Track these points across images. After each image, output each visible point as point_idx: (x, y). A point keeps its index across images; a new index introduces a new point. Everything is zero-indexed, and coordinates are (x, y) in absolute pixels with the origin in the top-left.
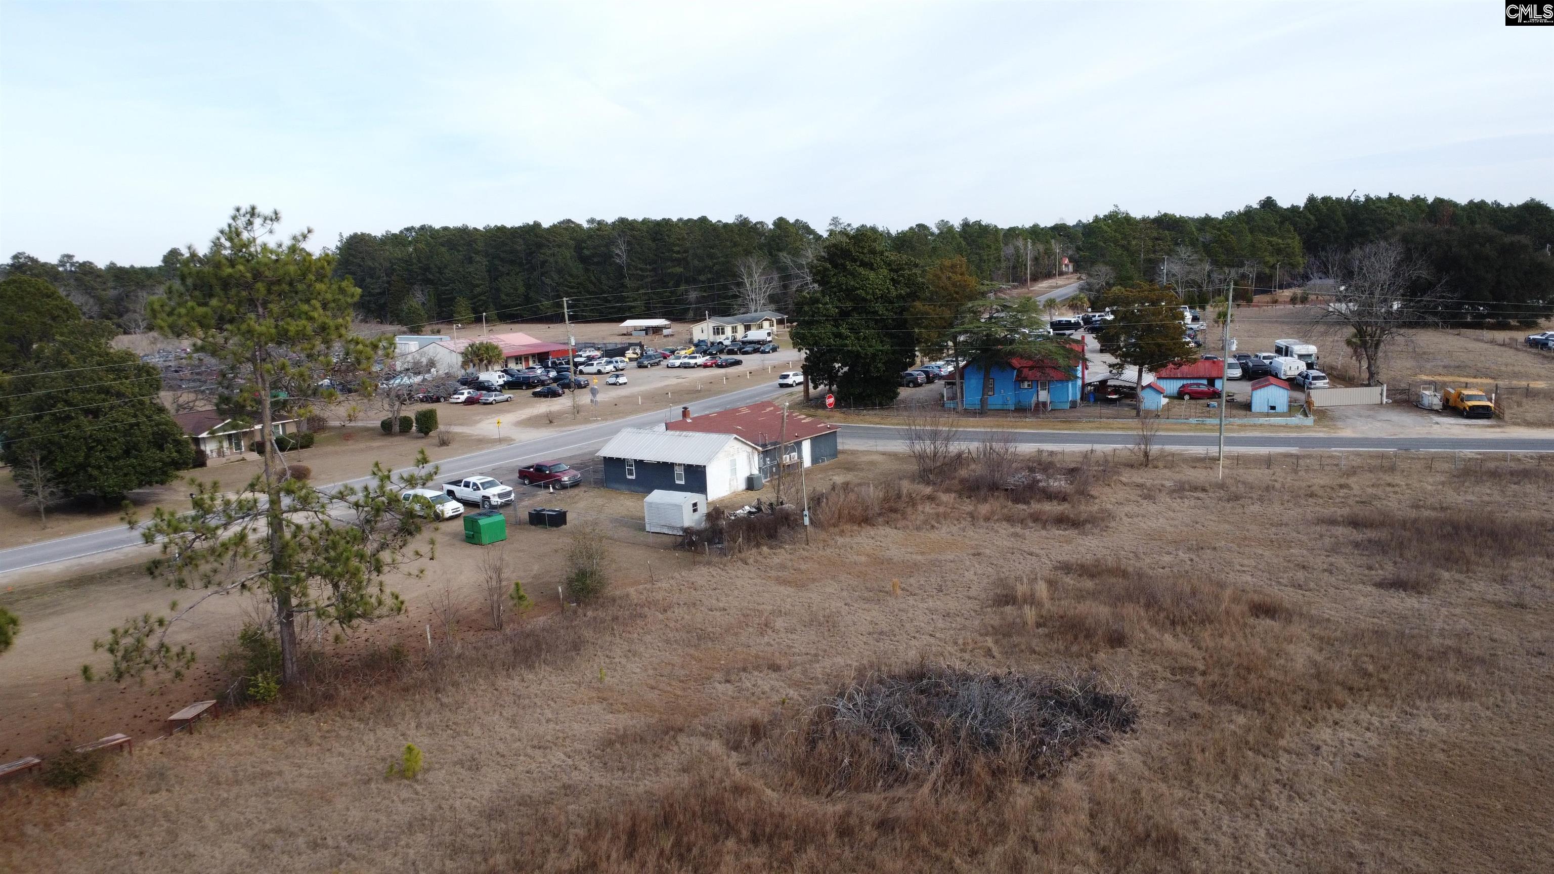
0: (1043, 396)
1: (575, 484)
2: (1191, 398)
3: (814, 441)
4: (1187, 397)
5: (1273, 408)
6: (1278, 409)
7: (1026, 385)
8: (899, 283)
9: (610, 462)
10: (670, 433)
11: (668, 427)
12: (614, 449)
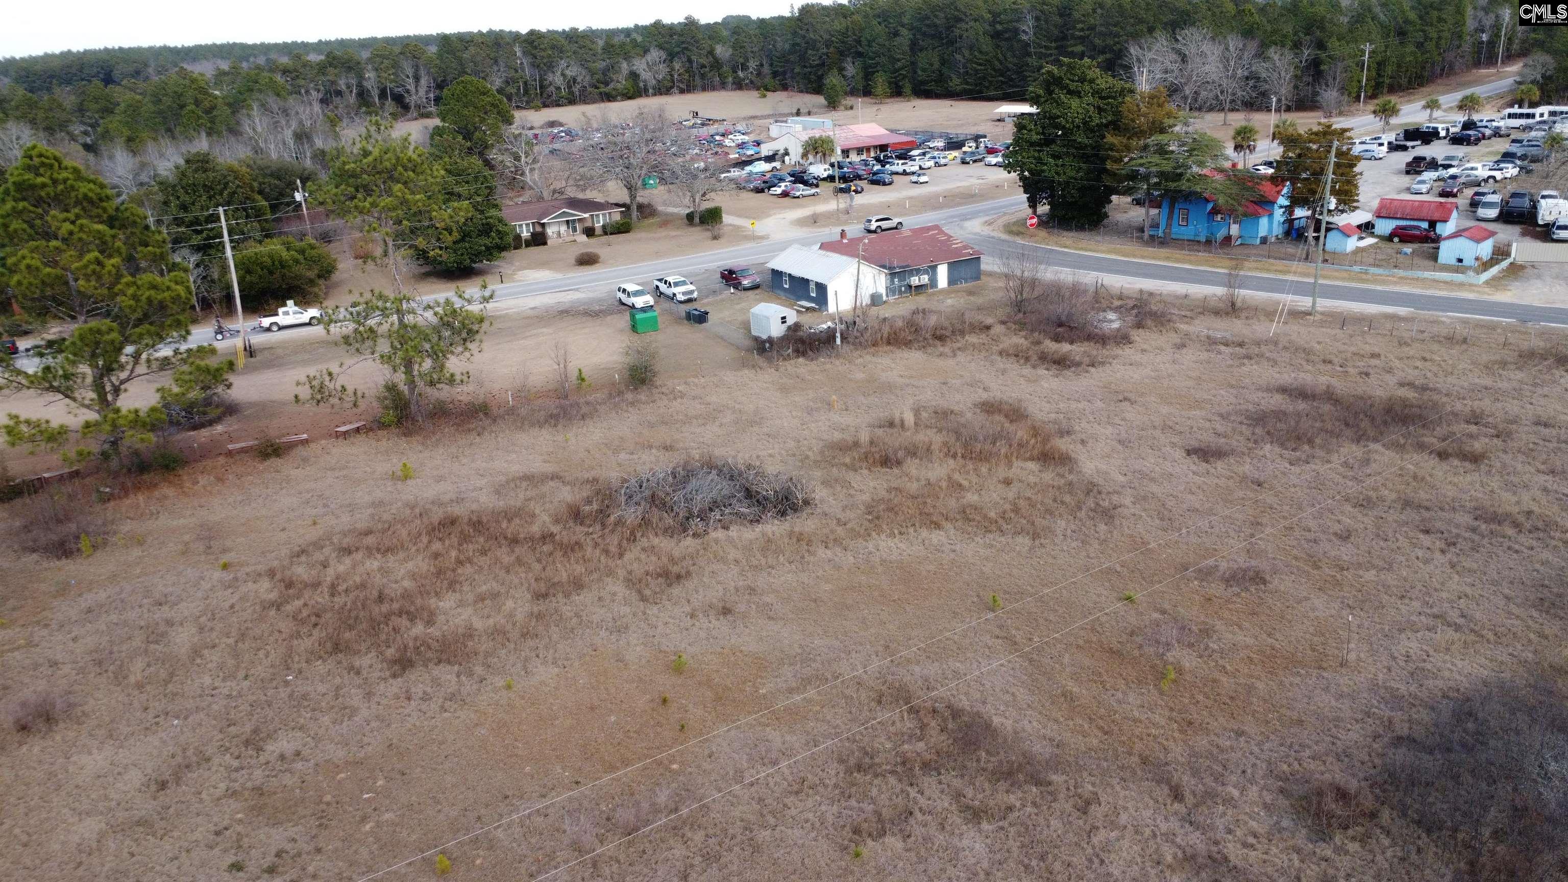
0: (1235, 230)
1: (755, 287)
2: (1400, 241)
3: (952, 266)
4: (1396, 240)
5: (1460, 261)
6: (1465, 263)
7: (1219, 217)
8: (1105, 111)
9: (777, 274)
10: (823, 252)
11: (824, 246)
12: (779, 263)
